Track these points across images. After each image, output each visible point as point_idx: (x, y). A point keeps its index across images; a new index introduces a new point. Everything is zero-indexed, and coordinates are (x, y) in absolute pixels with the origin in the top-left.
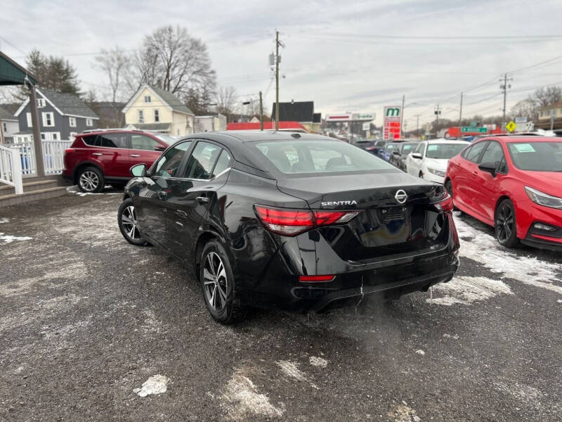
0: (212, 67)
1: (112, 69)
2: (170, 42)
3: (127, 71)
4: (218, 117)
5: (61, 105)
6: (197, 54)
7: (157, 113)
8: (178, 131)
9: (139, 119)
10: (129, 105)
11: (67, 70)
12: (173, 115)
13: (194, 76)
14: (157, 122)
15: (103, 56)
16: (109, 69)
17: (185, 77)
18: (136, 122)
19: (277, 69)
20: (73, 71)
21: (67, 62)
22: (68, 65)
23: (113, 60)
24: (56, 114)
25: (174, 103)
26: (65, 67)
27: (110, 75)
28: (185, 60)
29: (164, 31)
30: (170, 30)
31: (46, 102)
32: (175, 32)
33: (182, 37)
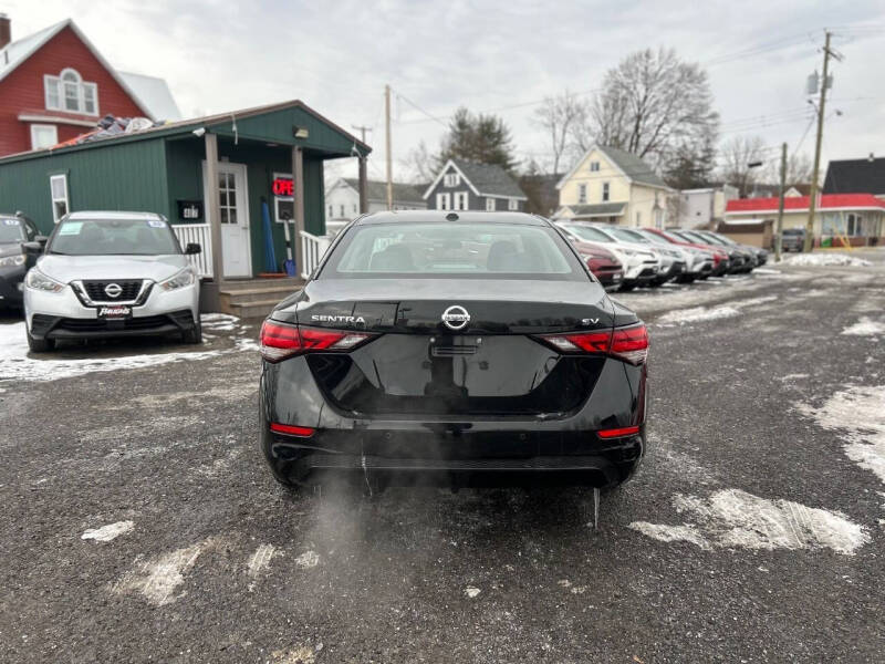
0: (714, 108)
1: (557, 125)
2: (646, 75)
3: (581, 126)
4: (722, 191)
5: (478, 181)
6: (688, 89)
7: (606, 186)
8: (638, 215)
9: (579, 197)
10: (567, 177)
11: (499, 132)
12: (631, 191)
13: (680, 127)
14: (606, 202)
15: (547, 107)
16: (553, 125)
17: (667, 128)
18: (575, 202)
19: (823, 101)
20: (506, 133)
21: (501, 120)
22: (501, 125)
23: (560, 112)
24: (471, 194)
25: (637, 170)
26: (497, 128)
27: (554, 135)
28: (666, 101)
29: (637, 58)
30: (648, 55)
31: (462, 180)
32: (655, 58)
33: (667, 63)
